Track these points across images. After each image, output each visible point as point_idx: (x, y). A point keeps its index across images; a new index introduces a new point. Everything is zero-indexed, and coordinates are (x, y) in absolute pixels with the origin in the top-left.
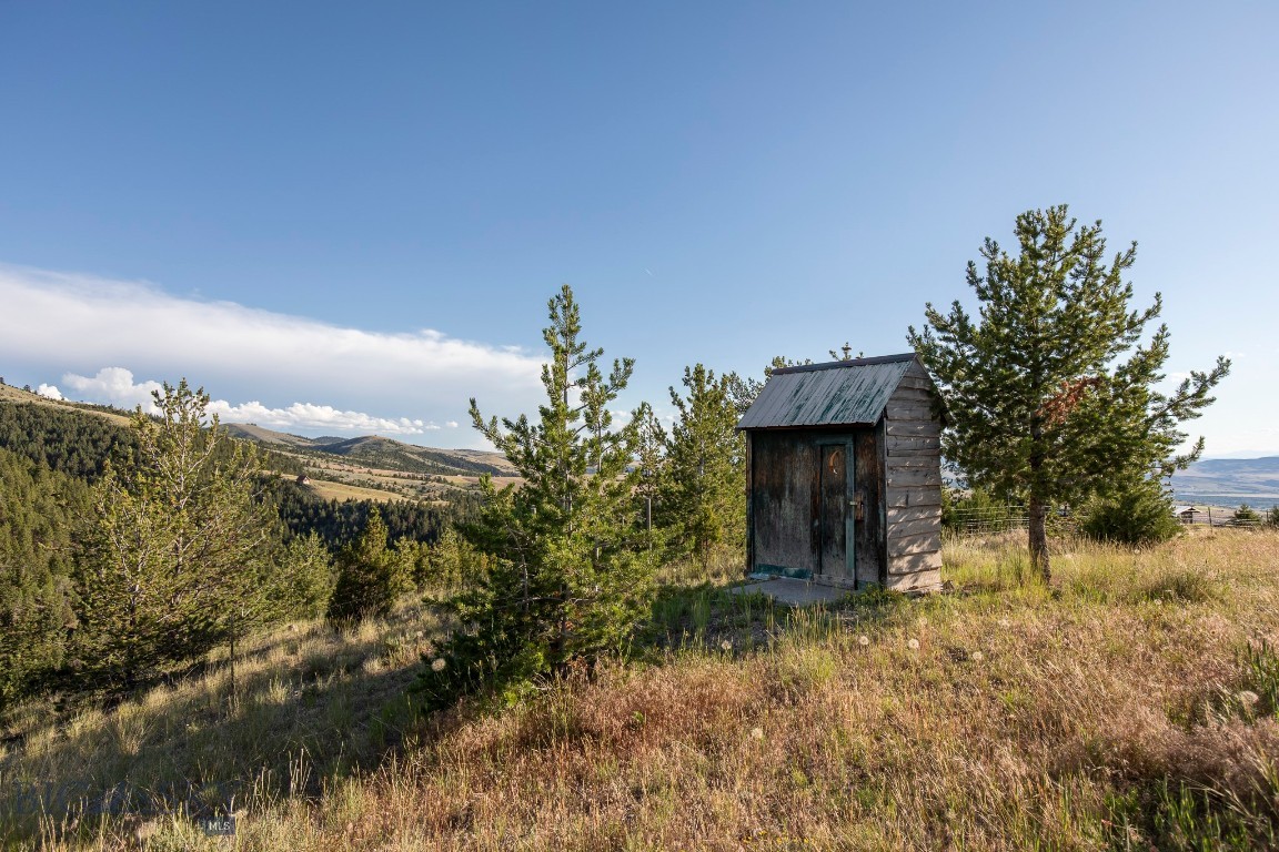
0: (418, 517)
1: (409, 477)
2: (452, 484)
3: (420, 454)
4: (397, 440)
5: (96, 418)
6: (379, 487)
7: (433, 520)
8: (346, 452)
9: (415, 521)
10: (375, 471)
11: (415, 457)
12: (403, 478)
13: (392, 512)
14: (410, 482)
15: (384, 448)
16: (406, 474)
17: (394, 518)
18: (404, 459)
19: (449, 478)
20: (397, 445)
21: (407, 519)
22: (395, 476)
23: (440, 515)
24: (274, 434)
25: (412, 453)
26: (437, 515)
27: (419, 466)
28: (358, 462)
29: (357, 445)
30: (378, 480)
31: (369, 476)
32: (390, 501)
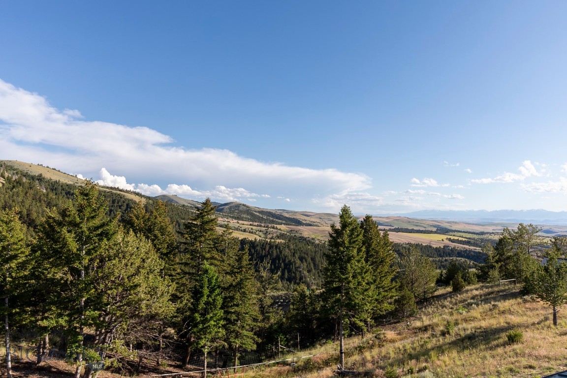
0: (270, 248)
1: (258, 226)
2: (280, 229)
3: (259, 212)
4: (247, 204)
5: (119, 195)
6: (245, 231)
7: (278, 250)
8: (221, 210)
9: (269, 250)
10: (240, 222)
11: (257, 214)
12: (255, 226)
13: (257, 245)
14: (259, 228)
15: (241, 208)
16: (256, 224)
17: (258, 248)
18: (252, 215)
19: (279, 227)
20: (248, 207)
21: (265, 249)
22: (251, 225)
23: (281, 248)
24: (185, 200)
25: (256, 212)
26: (280, 247)
27: (260, 220)
28: (230, 217)
29: (227, 207)
30: (244, 227)
31: (238, 225)
32: (255, 239)
